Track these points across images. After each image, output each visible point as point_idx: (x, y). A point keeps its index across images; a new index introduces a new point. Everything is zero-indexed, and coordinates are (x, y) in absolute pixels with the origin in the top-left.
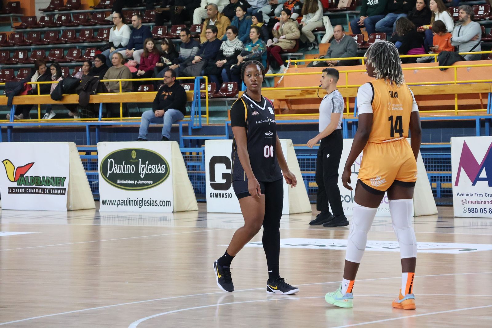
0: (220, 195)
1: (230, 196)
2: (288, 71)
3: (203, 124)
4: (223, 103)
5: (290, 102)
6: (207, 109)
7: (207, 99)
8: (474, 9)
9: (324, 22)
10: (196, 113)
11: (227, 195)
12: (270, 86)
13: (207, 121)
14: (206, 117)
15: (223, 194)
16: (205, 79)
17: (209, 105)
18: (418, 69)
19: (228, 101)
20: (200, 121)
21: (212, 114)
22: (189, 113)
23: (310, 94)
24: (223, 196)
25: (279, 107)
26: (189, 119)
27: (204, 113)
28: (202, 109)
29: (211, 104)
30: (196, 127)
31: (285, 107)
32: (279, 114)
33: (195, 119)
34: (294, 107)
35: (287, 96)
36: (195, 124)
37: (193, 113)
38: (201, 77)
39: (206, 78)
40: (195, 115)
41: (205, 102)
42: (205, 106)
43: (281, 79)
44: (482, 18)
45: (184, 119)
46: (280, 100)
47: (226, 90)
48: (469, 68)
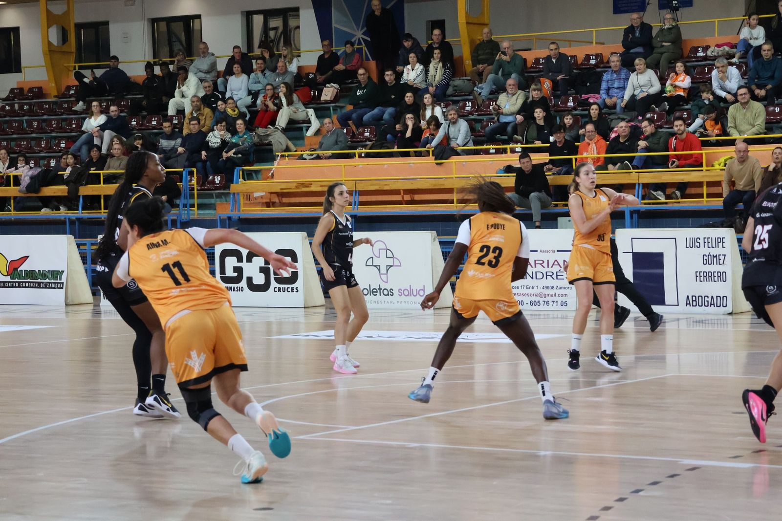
0: (231, 288)
1: (242, 289)
2: (278, 164)
3: (192, 217)
4: (211, 196)
5: (281, 195)
6: (196, 201)
7: (196, 192)
8: (461, 104)
9: (309, 114)
10: (185, 206)
11: (238, 288)
12: (257, 179)
13: (195, 213)
14: (194, 210)
15: (234, 287)
16: (193, 171)
17: (198, 198)
18: (413, 163)
19: (216, 193)
20: (188, 214)
21: (201, 207)
22: (177, 206)
23: (307, 187)
24: (234, 290)
25: (270, 199)
26: (178, 212)
27: (192, 206)
28: (191, 201)
29: (199, 196)
30: (185, 220)
31: (276, 200)
32: (270, 207)
33: (183, 212)
34: (285, 200)
35: (281, 189)
36: (183, 217)
37: (181, 206)
38: (189, 169)
39: (195, 170)
40: (184, 208)
41: (194, 195)
42: (194, 198)
43: (272, 172)
44: (471, 113)
45: (172, 212)
46: (271, 193)
47: (213, 182)
48: (464, 163)
